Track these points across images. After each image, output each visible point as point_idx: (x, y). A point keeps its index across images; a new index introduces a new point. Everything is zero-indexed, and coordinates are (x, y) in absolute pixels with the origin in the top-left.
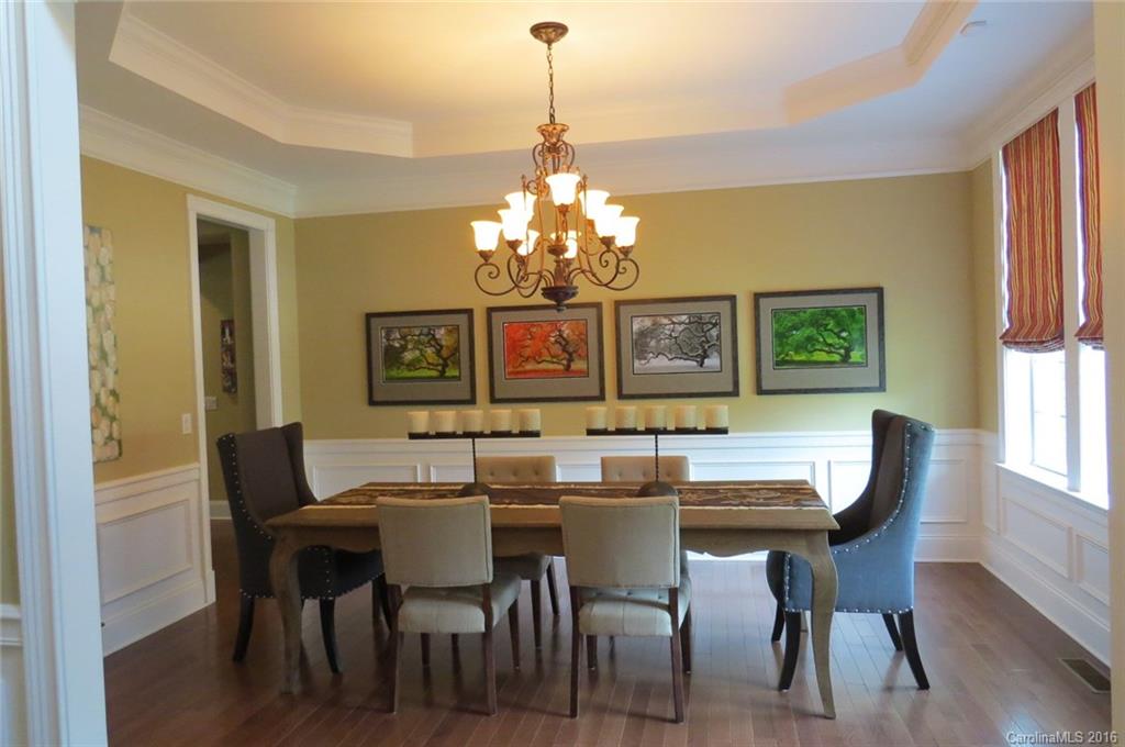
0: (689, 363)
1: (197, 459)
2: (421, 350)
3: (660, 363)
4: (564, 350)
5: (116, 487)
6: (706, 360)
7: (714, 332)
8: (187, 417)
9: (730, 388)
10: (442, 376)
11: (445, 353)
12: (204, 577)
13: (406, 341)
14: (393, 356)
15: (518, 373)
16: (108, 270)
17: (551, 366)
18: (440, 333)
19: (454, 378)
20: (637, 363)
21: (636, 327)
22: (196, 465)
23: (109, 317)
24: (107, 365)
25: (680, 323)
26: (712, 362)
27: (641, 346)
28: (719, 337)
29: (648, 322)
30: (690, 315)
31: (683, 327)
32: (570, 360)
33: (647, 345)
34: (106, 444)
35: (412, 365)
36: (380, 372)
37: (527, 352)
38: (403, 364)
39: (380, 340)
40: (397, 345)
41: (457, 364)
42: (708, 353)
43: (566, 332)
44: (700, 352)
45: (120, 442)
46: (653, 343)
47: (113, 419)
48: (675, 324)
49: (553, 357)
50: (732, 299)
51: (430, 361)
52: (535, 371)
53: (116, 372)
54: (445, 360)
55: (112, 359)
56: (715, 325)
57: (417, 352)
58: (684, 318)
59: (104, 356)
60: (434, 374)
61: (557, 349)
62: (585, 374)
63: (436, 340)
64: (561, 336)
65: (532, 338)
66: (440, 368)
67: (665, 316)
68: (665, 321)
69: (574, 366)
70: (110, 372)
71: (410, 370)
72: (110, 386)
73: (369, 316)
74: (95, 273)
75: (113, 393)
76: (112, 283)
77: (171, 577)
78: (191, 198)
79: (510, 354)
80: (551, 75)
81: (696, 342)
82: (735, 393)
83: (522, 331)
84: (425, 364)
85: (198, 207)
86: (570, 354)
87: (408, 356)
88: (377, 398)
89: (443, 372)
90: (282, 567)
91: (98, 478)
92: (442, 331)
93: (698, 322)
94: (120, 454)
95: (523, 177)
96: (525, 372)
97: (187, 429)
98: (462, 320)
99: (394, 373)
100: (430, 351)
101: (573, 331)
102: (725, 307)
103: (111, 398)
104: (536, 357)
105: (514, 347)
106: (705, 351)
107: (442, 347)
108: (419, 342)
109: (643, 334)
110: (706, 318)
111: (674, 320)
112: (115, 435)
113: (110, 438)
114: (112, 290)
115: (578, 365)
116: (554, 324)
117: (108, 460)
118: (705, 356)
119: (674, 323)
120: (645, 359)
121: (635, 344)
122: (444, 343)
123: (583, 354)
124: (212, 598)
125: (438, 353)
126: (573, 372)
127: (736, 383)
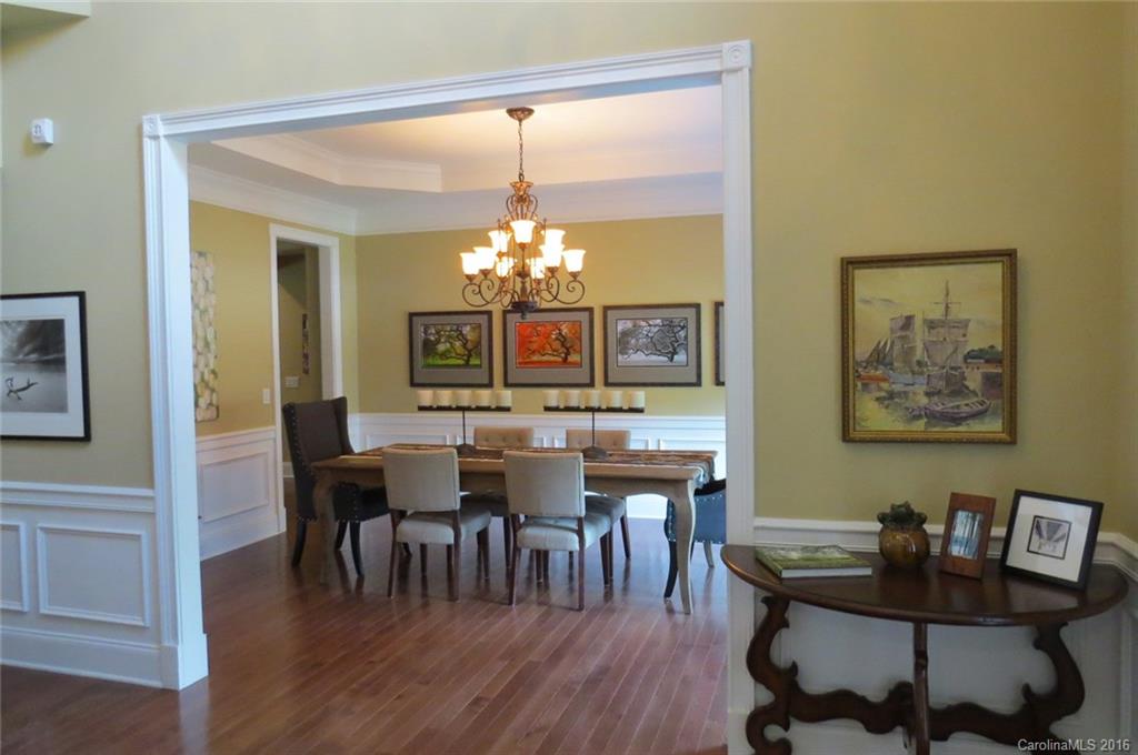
0: (662, 358)
1: (274, 423)
2: (451, 343)
3: (638, 358)
4: (563, 345)
5: (212, 440)
6: (676, 357)
7: (682, 334)
8: (266, 392)
9: (694, 380)
10: (467, 364)
11: (470, 346)
12: (277, 512)
13: (440, 336)
14: (429, 347)
15: (526, 363)
16: (211, 282)
17: (552, 358)
18: (466, 330)
19: (476, 366)
20: (620, 357)
21: (620, 328)
22: (273, 427)
23: (211, 316)
24: (209, 351)
25: (655, 326)
26: (680, 358)
27: (624, 342)
28: (686, 337)
29: (629, 325)
30: (663, 319)
31: (657, 329)
32: (567, 354)
33: (628, 343)
34: (207, 408)
35: (444, 355)
36: (420, 360)
37: (534, 346)
38: (437, 354)
39: (420, 335)
40: (432, 338)
41: (479, 355)
42: (678, 350)
43: (565, 331)
44: (671, 349)
45: (217, 408)
46: (633, 341)
47: (213, 390)
48: (652, 326)
49: (554, 351)
50: (697, 307)
51: (458, 351)
52: (539, 362)
53: (216, 357)
54: (470, 351)
55: (213, 347)
56: (683, 328)
57: (448, 345)
58: (659, 321)
59: (207, 344)
60: (461, 362)
61: (557, 345)
62: (579, 365)
63: (463, 335)
64: (560, 334)
65: (538, 335)
66: (465, 358)
67: (644, 320)
68: (643, 324)
69: (570, 359)
70: (211, 357)
71: (442, 359)
72: (212, 367)
73: (412, 315)
74: (201, 286)
75: (213, 372)
76: (214, 292)
77: (254, 509)
78: (272, 226)
79: (520, 347)
80: (521, 146)
81: (668, 341)
82: (698, 383)
83: (530, 329)
84: (454, 355)
85: (277, 232)
86: (567, 349)
87: (441, 348)
88: (417, 380)
89: (468, 361)
90: (322, 497)
91: (198, 433)
92: (468, 328)
93: (669, 325)
94: (218, 416)
95: (499, 220)
96: (533, 363)
97: (267, 401)
98: (483, 319)
99: (430, 361)
100: (458, 344)
101: (570, 331)
102: (690, 313)
103: (212, 376)
104: (541, 351)
105: (524, 343)
106: (674, 349)
107: (467, 341)
108: (449, 337)
109: (625, 334)
110: (676, 322)
111: (651, 323)
112: (214, 402)
113: (211, 404)
114: (213, 299)
115: (573, 358)
116: (556, 325)
117: (209, 420)
118: (675, 352)
119: (650, 325)
120: (626, 354)
121: (619, 342)
122: (469, 338)
123: (578, 349)
124: (284, 529)
125: (464, 346)
126: (571, 363)
127: (699, 376)
